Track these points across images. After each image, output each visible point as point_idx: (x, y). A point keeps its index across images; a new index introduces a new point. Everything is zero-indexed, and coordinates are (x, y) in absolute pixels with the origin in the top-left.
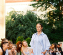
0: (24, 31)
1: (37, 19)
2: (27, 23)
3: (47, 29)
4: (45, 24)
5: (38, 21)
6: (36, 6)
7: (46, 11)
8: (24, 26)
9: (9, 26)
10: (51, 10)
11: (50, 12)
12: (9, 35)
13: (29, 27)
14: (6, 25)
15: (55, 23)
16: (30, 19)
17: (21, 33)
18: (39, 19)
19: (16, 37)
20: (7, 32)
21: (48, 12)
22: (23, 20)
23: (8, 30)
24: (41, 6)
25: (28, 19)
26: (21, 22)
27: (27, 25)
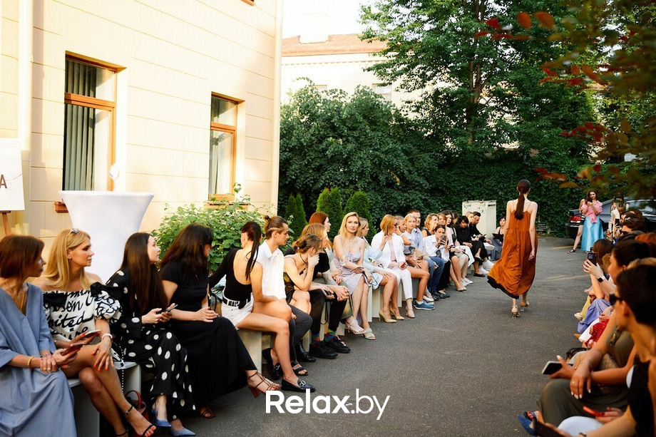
0: (346, 163)
1: (390, 119)
2: (356, 134)
3: (426, 156)
4: (420, 136)
6: (389, 71)
7: (424, 90)
8: (348, 141)
9: (294, 142)
10: (441, 85)
11: (437, 92)
12: (291, 174)
13: (361, 146)
14: (282, 136)
15: (453, 134)
16: (365, 117)
17: (335, 166)
18: (400, 119)
19: (316, 181)
20: (284, 166)
21: (431, 92)
22: (343, 122)
23: (288, 154)
24: (406, 70)
25: (360, 118)
26: (333, 128)
27: (357, 139)
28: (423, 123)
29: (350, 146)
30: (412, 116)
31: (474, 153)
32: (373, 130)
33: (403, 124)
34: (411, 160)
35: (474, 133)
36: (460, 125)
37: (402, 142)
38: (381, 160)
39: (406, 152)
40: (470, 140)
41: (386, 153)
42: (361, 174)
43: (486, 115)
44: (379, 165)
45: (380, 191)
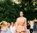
2: (5, 7)
5: (13, 4)
15: (26, 7)
16: (7, 3)
22: (3, 4)
25: (6, 3)
27: (6, 8)
28: (20, 4)
29: (4, 9)
30: (17, 3)
31: (30, 11)
32: (9, 6)
33: (16, 5)
34: (17, 12)
35: (30, 6)
36: (27, 5)
37: (15, 8)
38: (11, 12)
39: (16, 11)
40: (29, 8)
41: (12, 11)
42: (7, 15)
43: (33, 3)
44: (11, 13)
45: (11, 19)
